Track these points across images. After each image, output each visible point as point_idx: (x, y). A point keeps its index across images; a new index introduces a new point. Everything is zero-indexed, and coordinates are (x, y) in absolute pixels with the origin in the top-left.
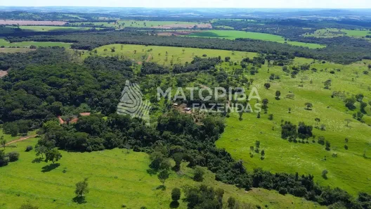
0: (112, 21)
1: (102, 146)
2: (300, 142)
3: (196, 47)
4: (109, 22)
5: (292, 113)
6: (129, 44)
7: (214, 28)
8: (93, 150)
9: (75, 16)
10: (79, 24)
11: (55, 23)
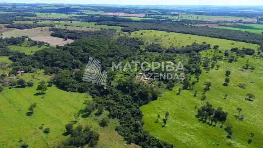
0: (175, 15)
1: (76, 90)
2: (208, 123)
3: (206, 36)
4: (172, 15)
5: (227, 99)
6: (159, 30)
7: (258, 23)
8: (70, 91)
9: (155, 11)
10: (153, 16)
11: (140, 15)
